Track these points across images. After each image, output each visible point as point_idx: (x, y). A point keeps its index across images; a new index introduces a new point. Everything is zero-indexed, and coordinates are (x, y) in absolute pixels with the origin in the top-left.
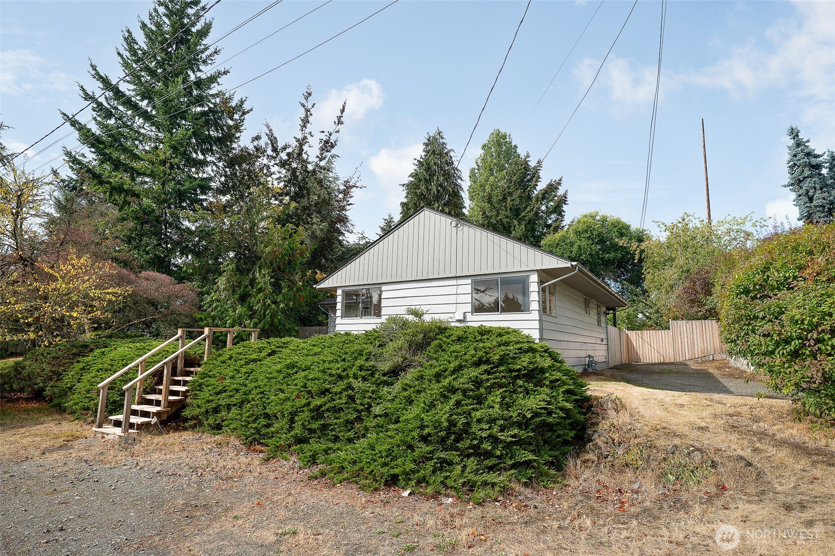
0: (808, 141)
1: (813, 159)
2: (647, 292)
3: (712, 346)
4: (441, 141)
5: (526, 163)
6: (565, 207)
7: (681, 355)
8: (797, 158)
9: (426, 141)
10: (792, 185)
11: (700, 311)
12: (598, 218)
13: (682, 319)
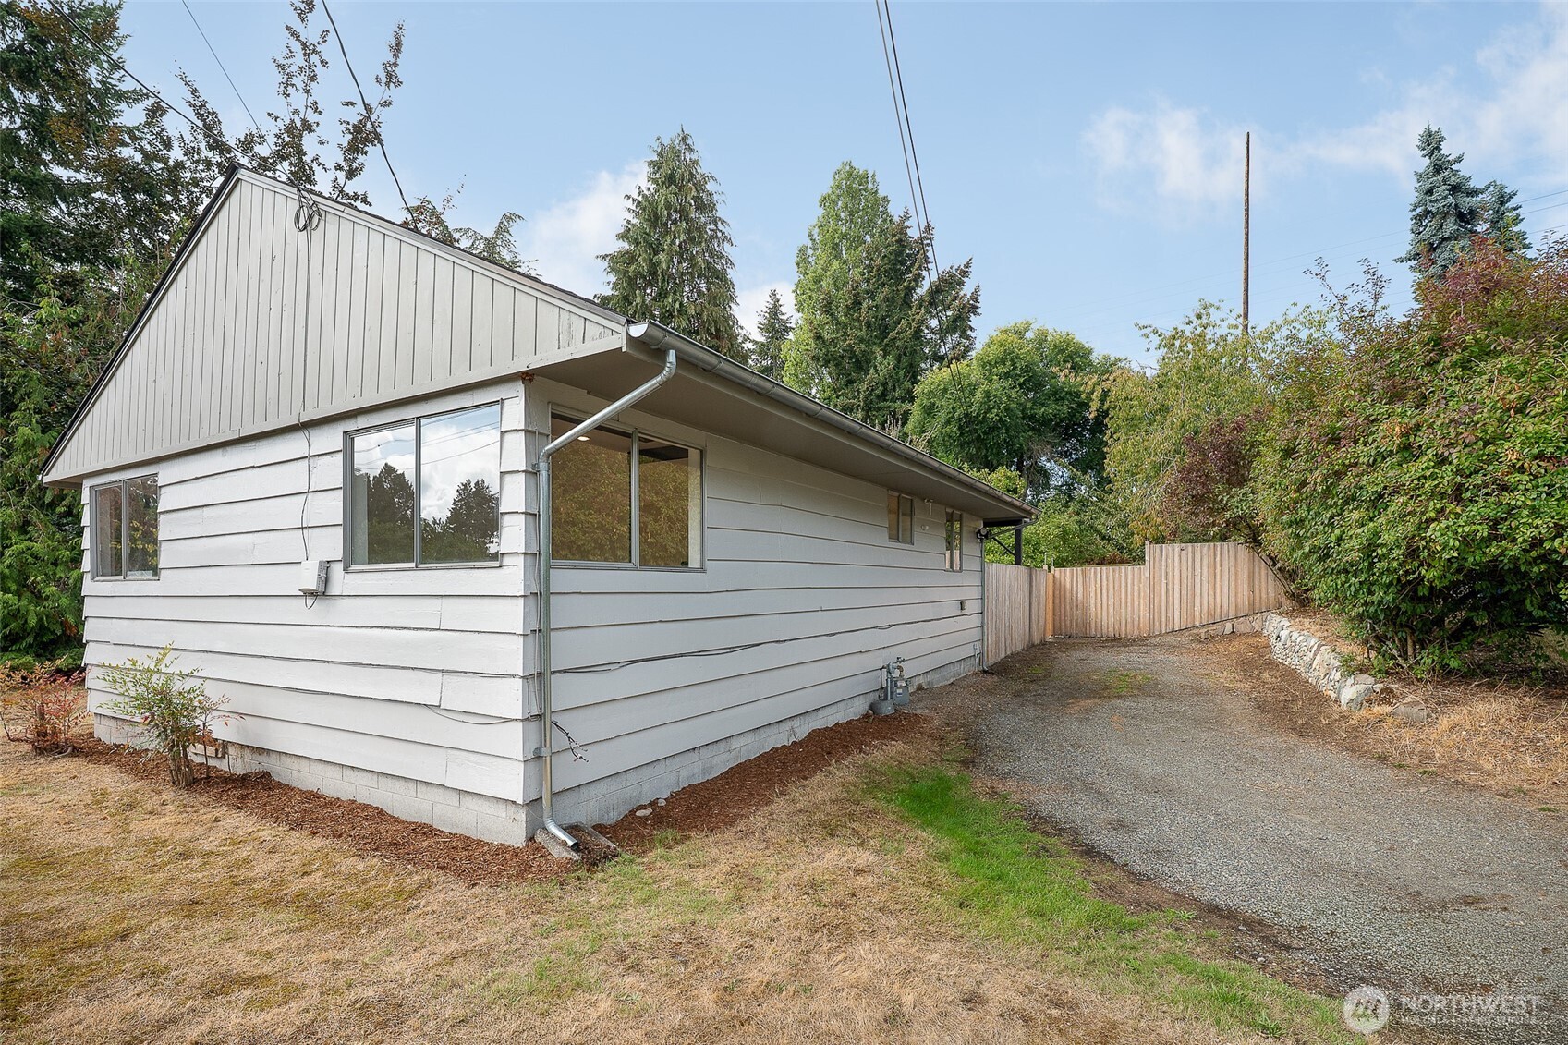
0: (1459, 160)
1: (1465, 199)
2: (1110, 482)
3: (1232, 599)
4: (688, 156)
5: (902, 230)
6: (974, 321)
7: (1164, 619)
8: (1433, 198)
9: (655, 158)
10: (1416, 256)
11: (1214, 524)
12: (1029, 335)
13: (1173, 541)
